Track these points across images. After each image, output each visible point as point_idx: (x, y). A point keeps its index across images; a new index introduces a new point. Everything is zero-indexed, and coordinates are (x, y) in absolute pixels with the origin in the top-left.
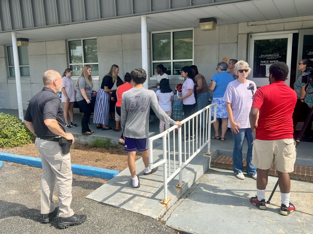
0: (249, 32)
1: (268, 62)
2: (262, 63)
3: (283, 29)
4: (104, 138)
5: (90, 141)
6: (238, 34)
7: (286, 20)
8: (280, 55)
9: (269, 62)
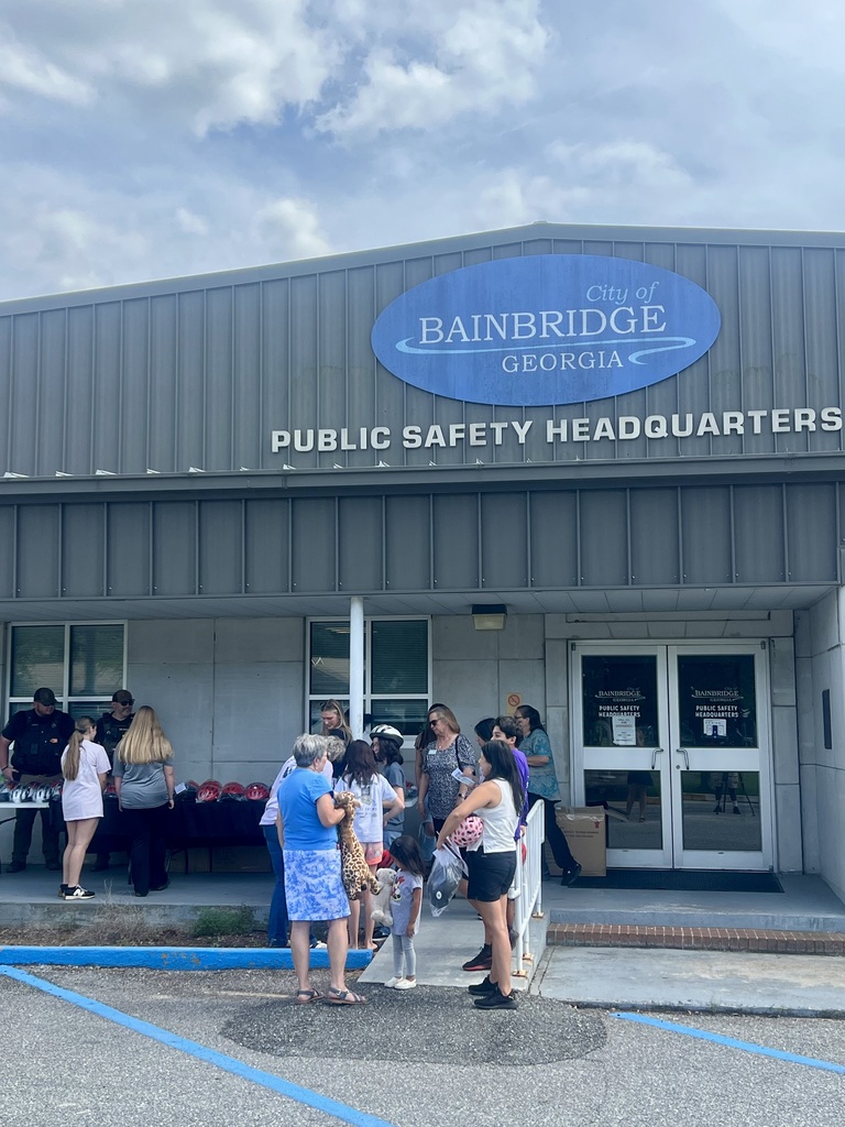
0: (570, 637)
1: (615, 708)
2: (602, 711)
3: (646, 635)
4: (230, 907)
5: (182, 921)
6: (545, 640)
7: (650, 616)
8: (642, 694)
9: (619, 708)
